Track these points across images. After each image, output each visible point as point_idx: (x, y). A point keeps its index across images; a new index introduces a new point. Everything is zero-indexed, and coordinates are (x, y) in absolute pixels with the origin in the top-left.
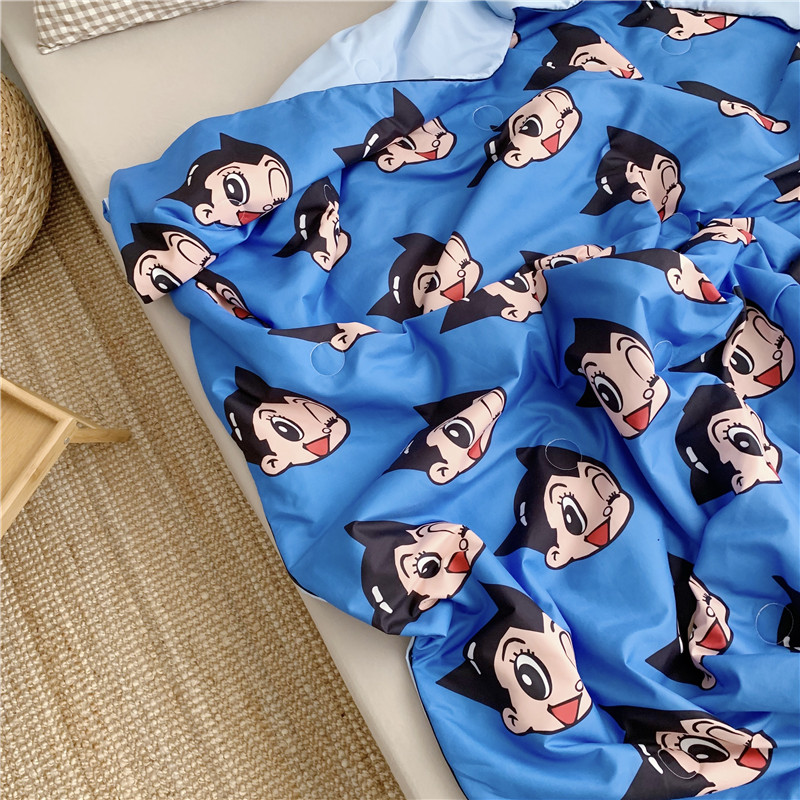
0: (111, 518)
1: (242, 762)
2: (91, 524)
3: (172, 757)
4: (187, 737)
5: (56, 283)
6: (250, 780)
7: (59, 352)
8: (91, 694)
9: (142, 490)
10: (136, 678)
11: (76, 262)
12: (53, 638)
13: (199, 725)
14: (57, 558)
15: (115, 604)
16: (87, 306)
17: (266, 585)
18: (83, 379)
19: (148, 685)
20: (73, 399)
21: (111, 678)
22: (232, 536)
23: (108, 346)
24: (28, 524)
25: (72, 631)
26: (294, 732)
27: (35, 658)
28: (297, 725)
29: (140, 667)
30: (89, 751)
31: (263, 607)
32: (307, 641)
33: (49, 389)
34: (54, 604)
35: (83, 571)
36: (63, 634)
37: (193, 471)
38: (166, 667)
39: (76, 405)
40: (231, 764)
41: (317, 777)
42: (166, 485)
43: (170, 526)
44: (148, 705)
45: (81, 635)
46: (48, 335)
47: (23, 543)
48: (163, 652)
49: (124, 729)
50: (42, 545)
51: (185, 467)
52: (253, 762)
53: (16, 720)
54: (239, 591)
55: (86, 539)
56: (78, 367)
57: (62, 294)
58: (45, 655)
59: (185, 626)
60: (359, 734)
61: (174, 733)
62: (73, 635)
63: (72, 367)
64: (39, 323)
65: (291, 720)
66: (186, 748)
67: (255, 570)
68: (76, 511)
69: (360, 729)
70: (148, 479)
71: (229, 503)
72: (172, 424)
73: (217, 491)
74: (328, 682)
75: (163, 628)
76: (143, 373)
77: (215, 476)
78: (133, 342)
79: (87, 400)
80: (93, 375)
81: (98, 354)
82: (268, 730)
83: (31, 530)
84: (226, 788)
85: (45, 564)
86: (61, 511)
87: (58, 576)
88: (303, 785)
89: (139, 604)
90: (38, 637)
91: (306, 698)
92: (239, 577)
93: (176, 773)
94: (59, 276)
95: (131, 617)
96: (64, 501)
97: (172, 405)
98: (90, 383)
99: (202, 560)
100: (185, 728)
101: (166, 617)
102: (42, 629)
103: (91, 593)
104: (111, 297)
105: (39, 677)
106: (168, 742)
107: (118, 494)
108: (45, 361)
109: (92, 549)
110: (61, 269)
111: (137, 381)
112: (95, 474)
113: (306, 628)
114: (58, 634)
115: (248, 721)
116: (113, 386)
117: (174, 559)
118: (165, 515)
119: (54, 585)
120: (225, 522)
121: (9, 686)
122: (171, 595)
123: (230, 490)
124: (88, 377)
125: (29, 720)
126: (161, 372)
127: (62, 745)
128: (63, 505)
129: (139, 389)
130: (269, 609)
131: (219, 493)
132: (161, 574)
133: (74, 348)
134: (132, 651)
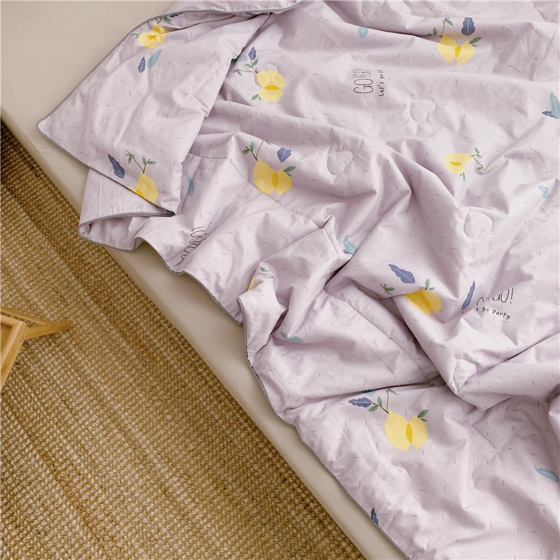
0: (89, 375)
1: (220, 528)
2: (75, 382)
3: (171, 534)
4: (178, 518)
5: (12, 212)
6: (229, 538)
7: (25, 262)
8: (102, 503)
9: (107, 351)
10: (132, 485)
11: (23, 194)
12: (66, 469)
13: (184, 509)
14: (56, 412)
15: (105, 436)
16: (38, 224)
17: (211, 401)
18: (47, 278)
19: (142, 488)
20: (43, 294)
21: (114, 489)
22: (179, 371)
23: (61, 251)
24: (30, 391)
25: (79, 461)
26: (253, 499)
27: (56, 485)
28: (254, 494)
29: (133, 476)
30: (110, 543)
31: (212, 416)
32: (248, 434)
33: (23, 290)
34: (61, 445)
35: (77, 417)
36: (72, 465)
37: (141, 330)
38: (152, 473)
39: (46, 298)
40: (213, 530)
41: (276, 527)
42: (124, 344)
43: (133, 373)
44: (145, 502)
45: (86, 463)
46: (14, 251)
47: (29, 405)
48: (147, 463)
49: (131, 522)
50: (43, 404)
51: (135, 328)
52: (228, 526)
53: (52, 532)
54: (192, 409)
55: (75, 393)
56: (41, 270)
57: (18, 219)
58: (63, 482)
59: (159, 442)
60: (299, 490)
61: (168, 517)
62: (80, 464)
63: (37, 271)
64: (6, 244)
65: (249, 491)
66: (179, 526)
67: (201, 392)
68: (62, 376)
69: (299, 487)
70: (110, 342)
71: (172, 348)
72: (118, 299)
73: (162, 341)
74: (269, 459)
75: (144, 446)
76: (90, 266)
77: (158, 331)
78: (78, 244)
79: (53, 293)
80: (53, 274)
81: (54, 258)
82: (234, 502)
83: (33, 395)
84: (213, 548)
85: (48, 417)
86: (51, 378)
87: (60, 424)
88: (267, 534)
89: (123, 433)
90: (55, 470)
91: (256, 474)
92: (191, 399)
93: (176, 545)
94: (13, 206)
95: (119, 443)
96: (52, 369)
97: (116, 285)
98: (54, 281)
99: (162, 393)
100: (175, 512)
101: (144, 437)
102: (56, 464)
103: (86, 431)
104: (55, 215)
105: (62, 498)
106: (165, 525)
107: (90, 357)
108: (16, 270)
109: (81, 400)
110: (13, 200)
111: (87, 273)
112: (71, 346)
113: (246, 425)
114: (69, 465)
115: (219, 498)
116: (70, 280)
117: (141, 395)
118: (128, 365)
119: (58, 431)
120: (172, 363)
121: (42, 509)
122: (144, 422)
123: (171, 339)
124: (50, 276)
125: (61, 530)
126: (103, 263)
127: (89, 543)
128: (52, 373)
129: (90, 278)
130: (217, 417)
131: (164, 343)
132: (134, 408)
133: (35, 257)
134: (125, 466)
